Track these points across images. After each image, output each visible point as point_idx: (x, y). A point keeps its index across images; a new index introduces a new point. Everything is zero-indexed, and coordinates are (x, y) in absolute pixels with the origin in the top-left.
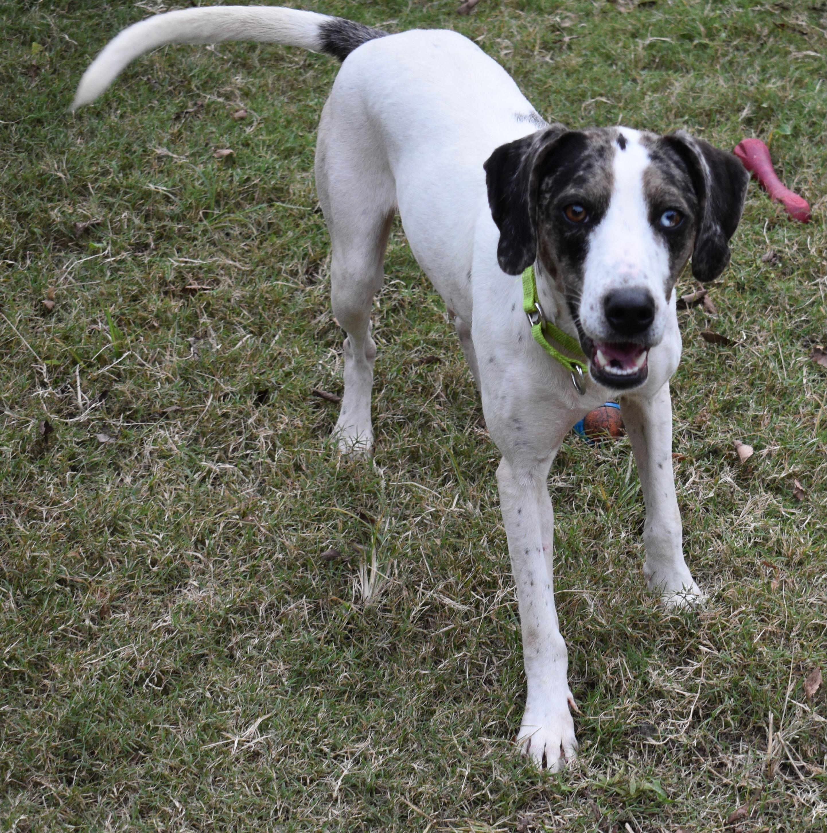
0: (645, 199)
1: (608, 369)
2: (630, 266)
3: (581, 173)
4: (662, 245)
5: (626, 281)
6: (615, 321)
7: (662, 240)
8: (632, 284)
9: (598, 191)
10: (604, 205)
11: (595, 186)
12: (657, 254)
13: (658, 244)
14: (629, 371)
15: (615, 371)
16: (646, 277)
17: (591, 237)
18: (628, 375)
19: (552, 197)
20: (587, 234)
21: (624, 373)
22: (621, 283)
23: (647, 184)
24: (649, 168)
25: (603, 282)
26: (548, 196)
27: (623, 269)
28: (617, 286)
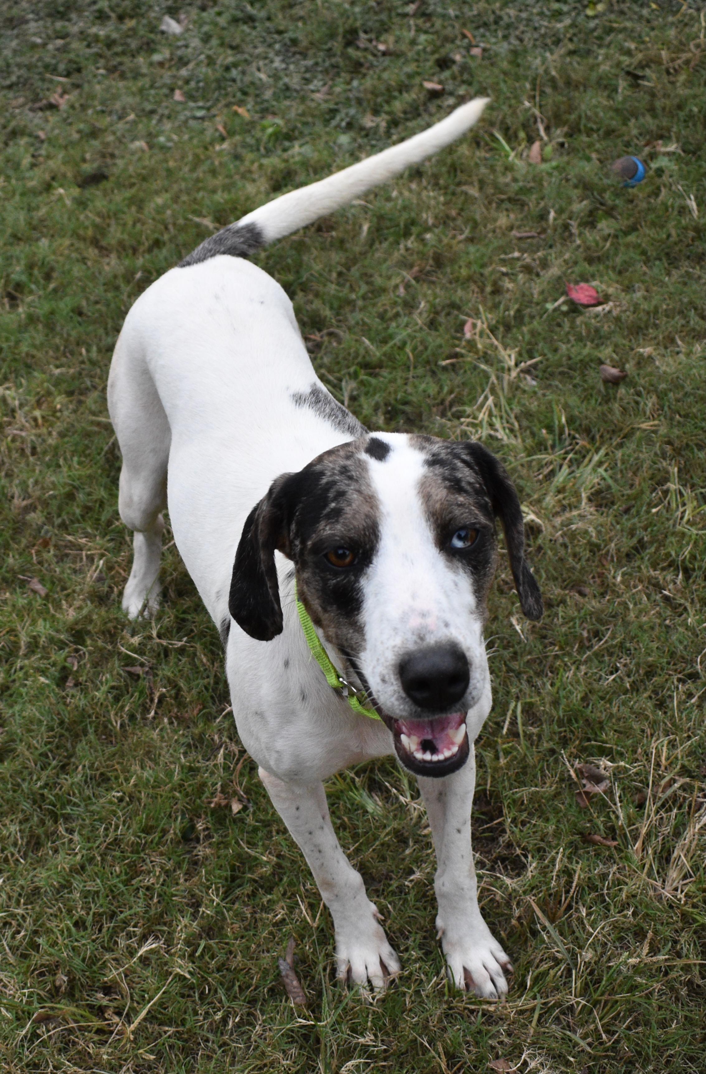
0: (428, 520)
1: (419, 755)
2: (423, 615)
3: (333, 505)
4: (461, 571)
5: (422, 638)
6: (418, 695)
7: (460, 565)
8: (431, 640)
9: (359, 522)
10: (372, 537)
11: (354, 517)
12: (456, 585)
13: (456, 572)
14: (447, 754)
15: (428, 757)
16: (447, 625)
17: (363, 582)
18: (446, 759)
19: (303, 542)
20: (357, 581)
21: (441, 757)
22: (416, 642)
23: (427, 497)
24: (425, 477)
25: (392, 643)
26: (297, 542)
27: (415, 622)
28: (412, 647)
